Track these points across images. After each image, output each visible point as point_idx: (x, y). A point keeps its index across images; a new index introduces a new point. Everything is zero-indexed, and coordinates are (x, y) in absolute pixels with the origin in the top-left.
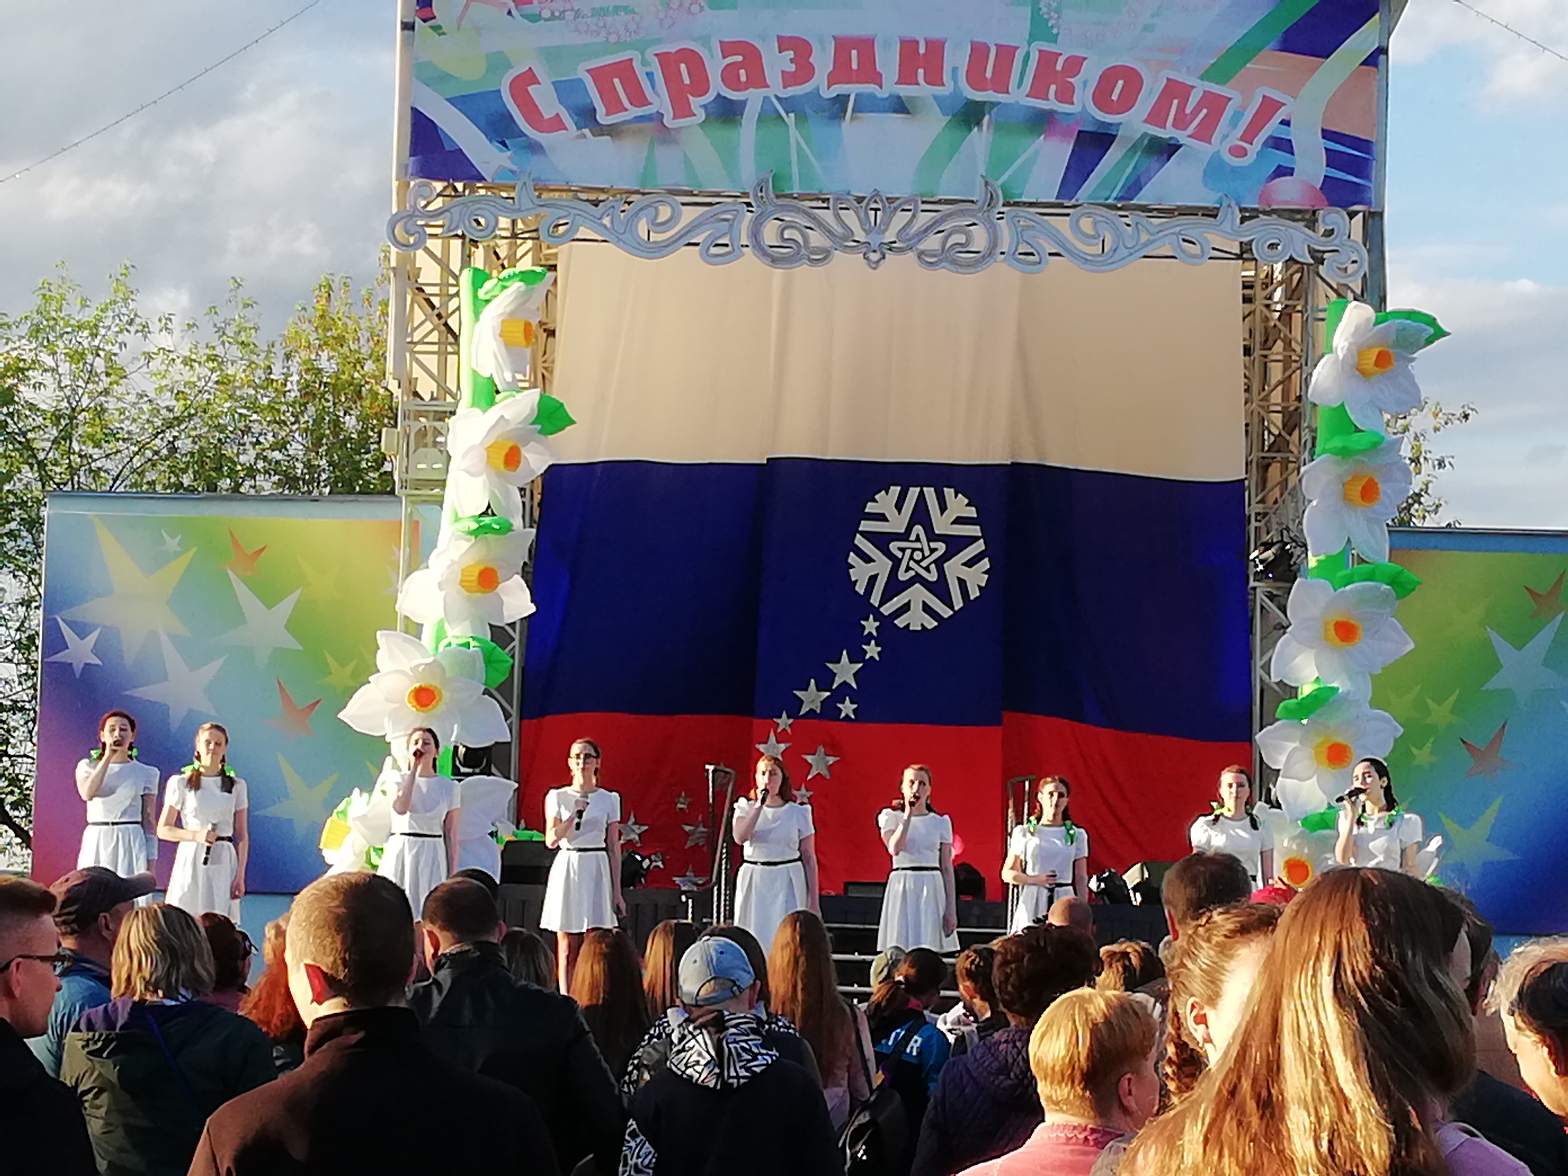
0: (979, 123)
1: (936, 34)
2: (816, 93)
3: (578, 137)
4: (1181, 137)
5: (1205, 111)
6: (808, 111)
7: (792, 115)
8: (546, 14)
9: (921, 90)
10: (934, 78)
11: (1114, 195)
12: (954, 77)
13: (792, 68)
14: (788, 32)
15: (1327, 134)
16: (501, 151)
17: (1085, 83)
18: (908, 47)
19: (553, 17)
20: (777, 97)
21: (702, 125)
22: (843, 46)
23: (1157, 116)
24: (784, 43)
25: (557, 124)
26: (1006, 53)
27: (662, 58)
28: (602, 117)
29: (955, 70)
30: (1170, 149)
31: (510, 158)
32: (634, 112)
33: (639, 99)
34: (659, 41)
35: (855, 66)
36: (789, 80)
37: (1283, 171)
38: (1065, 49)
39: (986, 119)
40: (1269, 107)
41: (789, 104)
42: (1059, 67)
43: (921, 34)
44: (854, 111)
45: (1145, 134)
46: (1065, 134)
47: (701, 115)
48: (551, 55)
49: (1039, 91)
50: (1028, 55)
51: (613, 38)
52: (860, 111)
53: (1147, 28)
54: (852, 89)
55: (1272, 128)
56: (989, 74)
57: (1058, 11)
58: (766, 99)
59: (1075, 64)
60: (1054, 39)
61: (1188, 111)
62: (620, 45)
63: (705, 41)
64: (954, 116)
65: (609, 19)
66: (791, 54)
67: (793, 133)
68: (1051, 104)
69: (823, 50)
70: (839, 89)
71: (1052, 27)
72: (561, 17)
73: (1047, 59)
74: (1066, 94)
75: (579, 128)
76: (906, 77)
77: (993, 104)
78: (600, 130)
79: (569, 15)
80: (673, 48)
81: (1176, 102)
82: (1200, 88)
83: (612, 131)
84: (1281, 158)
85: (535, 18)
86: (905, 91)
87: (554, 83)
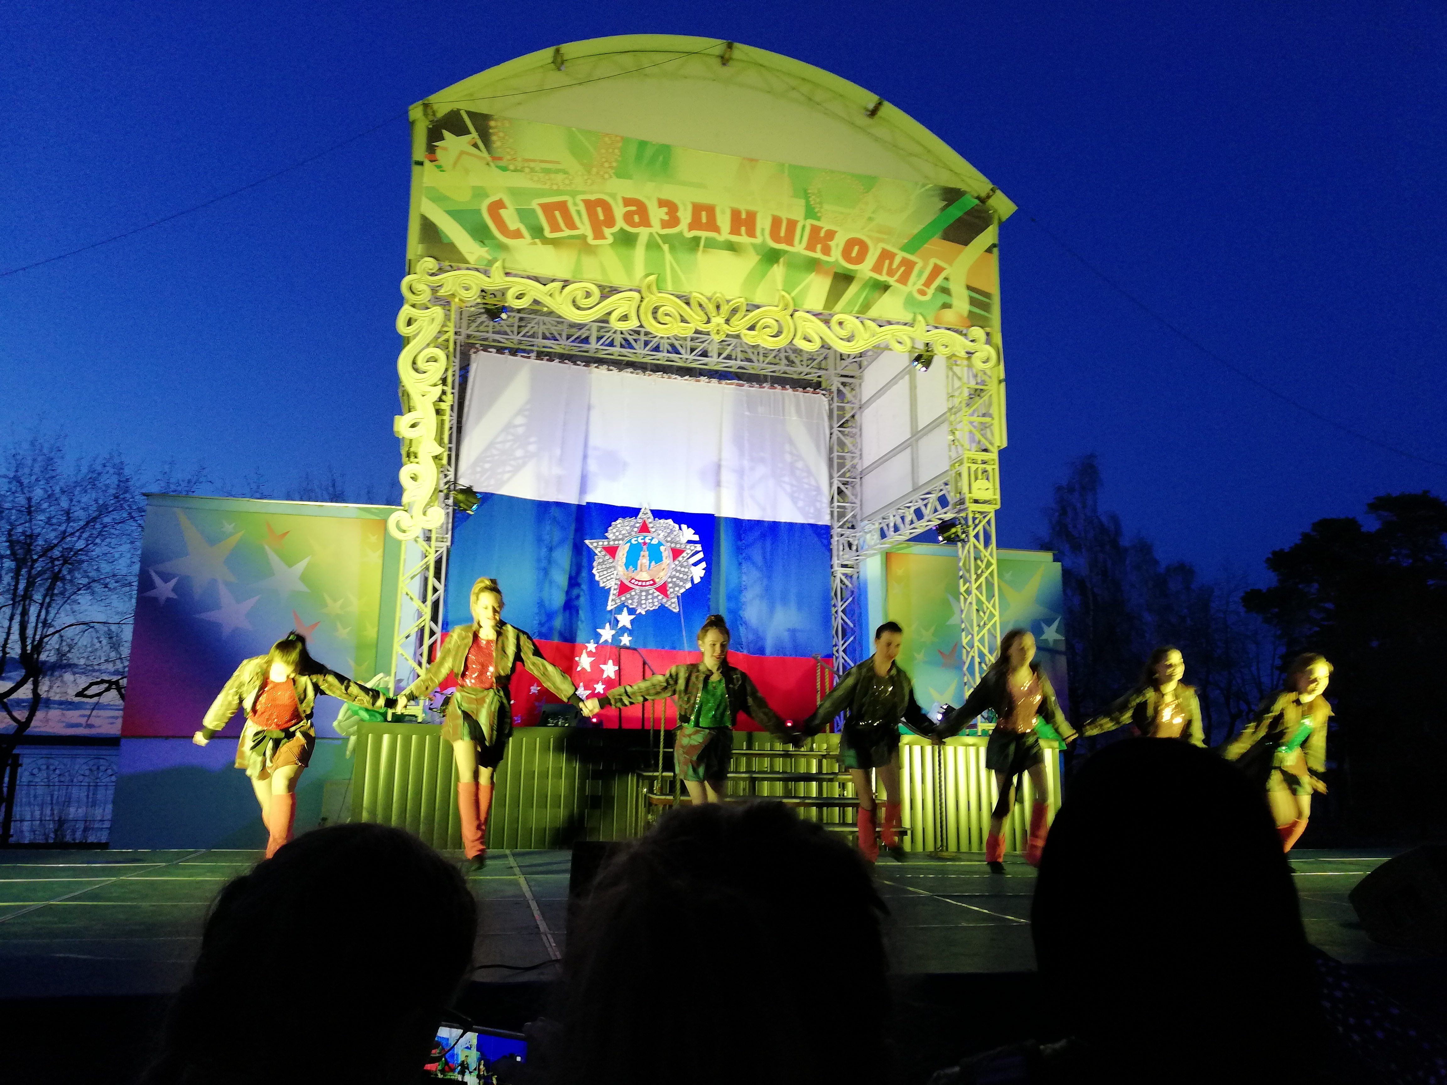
0: (777, 261)
1: (752, 208)
2: (681, 233)
3: (531, 244)
4: (891, 281)
6: (677, 244)
7: (667, 245)
8: (512, 167)
9: (743, 239)
10: (751, 233)
11: (856, 309)
12: (763, 234)
13: (666, 218)
14: (664, 196)
15: (969, 288)
16: (481, 247)
17: (837, 245)
19: (515, 170)
20: (657, 233)
21: (611, 245)
22: (697, 209)
23: (877, 268)
24: (662, 203)
25: (517, 235)
26: (792, 225)
27: (588, 203)
28: (548, 233)
29: (763, 230)
30: (885, 287)
31: (487, 251)
33: (571, 225)
34: (584, 193)
35: (704, 220)
36: (665, 224)
37: (946, 306)
38: (826, 225)
39: (782, 260)
40: (937, 270)
41: (665, 238)
42: (822, 234)
43: (744, 207)
44: (705, 247)
45: (871, 278)
46: (826, 273)
47: (610, 240)
48: (514, 192)
49: (811, 247)
50: (804, 227)
51: (555, 187)
52: (708, 247)
53: (871, 220)
54: (703, 234)
55: (938, 281)
56: (782, 234)
57: (821, 203)
58: (651, 234)
59: (831, 235)
60: (818, 219)
61: (894, 266)
62: (559, 192)
63: (613, 196)
64: (763, 256)
65: (553, 176)
66: (665, 209)
67: (668, 257)
68: (818, 255)
69: (685, 210)
70: (695, 233)
71: (817, 212)
72: (521, 171)
73: (815, 230)
74: (826, 251)
75: (533, 238)
76: (735, 230)
77: (786, 252)
78: (546, 241)
79: (527, 170)
80: (593, 197)
81: (887, 261)
82: (900, 255)
83: (555, 243)
84: (943, 298)
85: (505, 169)
86: (734, 238)
87: (517, 209)
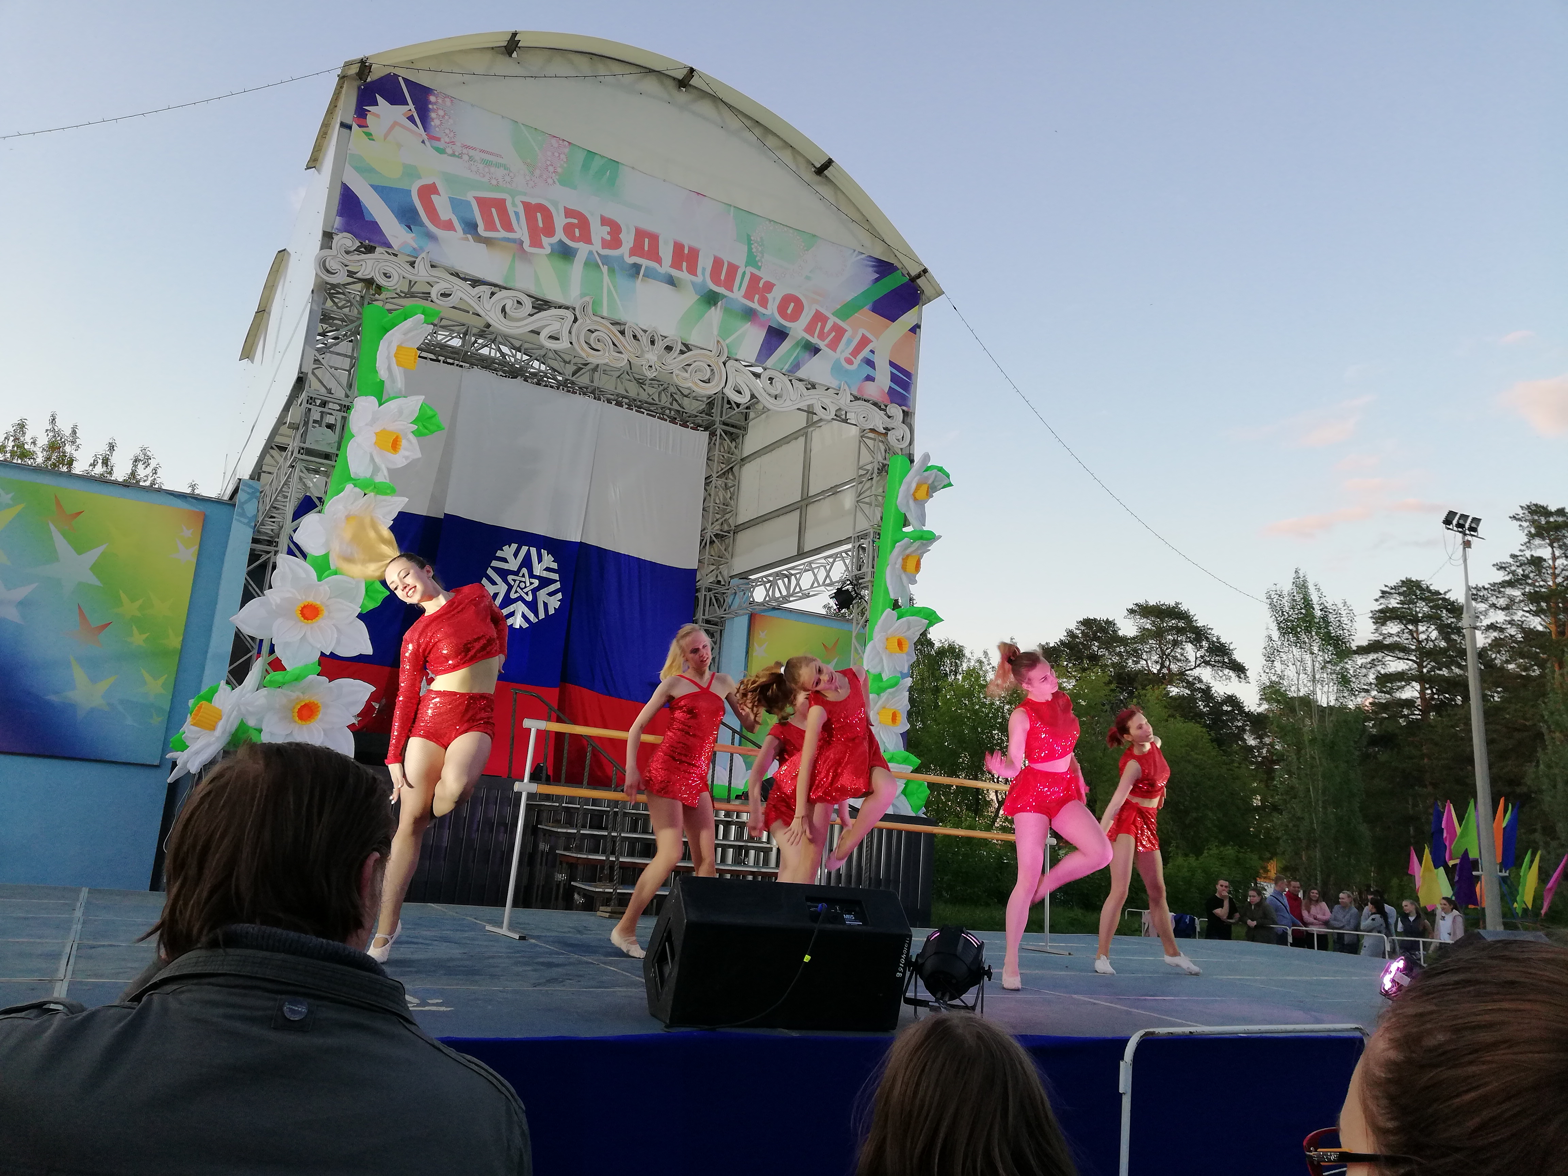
0: (715, 304)
1: (695, 244)
2: (622, 257)
3: (463, 239)
4: (822, 344)
5: (834, 334)
6: (616, 268)
8: (449, 151)
9: (682, 275)
10: (692, 270)
11: (786, 367)
12: (703, 274)
13: (608, 238)
14: (608, 215)
15: (892, 364)
16: (407, 232)
17: (774, 299)
18: (678, 248)
19: (453, 155)
20: (597, 252)
21: (549, 256)
22: (640, 235)
23: (810, 329)
24: (605, 221)
25: (448, 226)
26: (733, 269)
27: (527, 206)
28: (481, 231)
29: (704, 269)
30: (816, 350)
31: (412, 238)
32: (502, 234)
33: (508, 226)
34: (525, 194)
35: (646, 248)
36: (605, 244)
37: (870, 378)
38: (765, 276)
39: (719, 303)
40: (864, 342)
41: (605, 259)
42: (761, 285)
43: (687, 242)
44: (644, 275)
45: (803, 338)
46: (762, 325)
47: (548, 250)
48: (450, 179)
49: (749, 295)
50: (744, 273)
51: (494, 182)
52: (648, 277)
53: (808, 278)
54: (644, 262)
55: (865, 353)
56: (723, 278)
57: (762, 253)
58: (591, 252)
59: (769, 287)
60: (759, 268)
61: (826, 330)
62: (498, 188)
63: (555, 204)
64: (701, 296)
65: (492, 169)
66: (608, 229)
67: (606, 278)
68: (755, 305)
69: (628, 233)
70: (636, 260)
71: (759, 261)
72: (460, 156)
73: (755, 279)
74: (764, 303)
75: (465, 232)
76: (676, 264)
77: (724, 296)
78: (479, 239)
79: (466, 157)
80: (534, 201)
81: (820, 324)
82: (832, 320)
83: (487, 241)
84: (868, 370)
85: (442, 151)
86: (675, 273)
87: (450, 198)
